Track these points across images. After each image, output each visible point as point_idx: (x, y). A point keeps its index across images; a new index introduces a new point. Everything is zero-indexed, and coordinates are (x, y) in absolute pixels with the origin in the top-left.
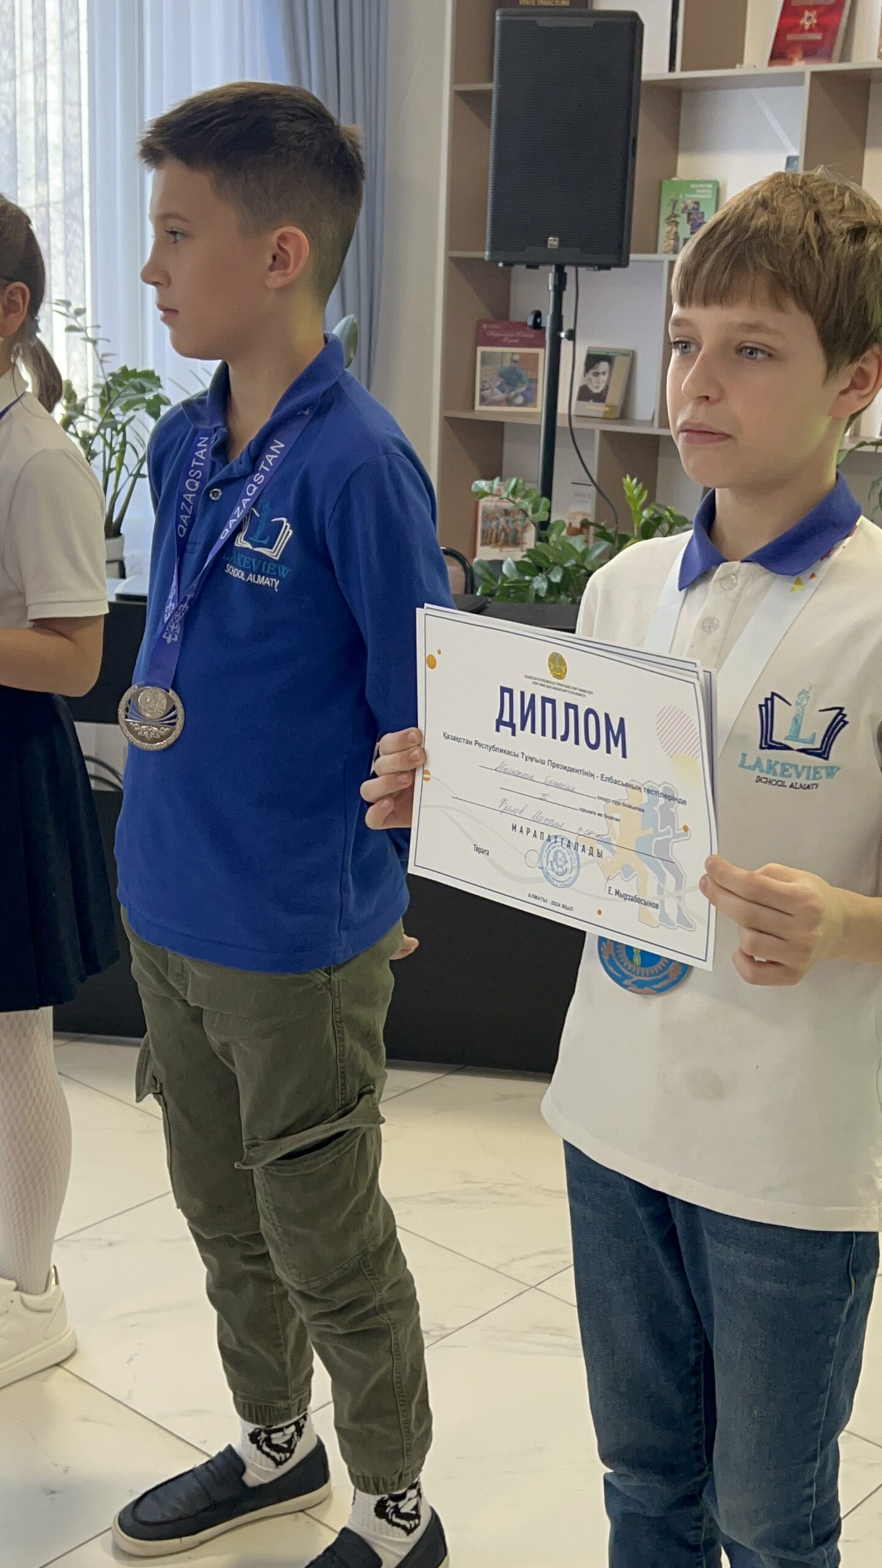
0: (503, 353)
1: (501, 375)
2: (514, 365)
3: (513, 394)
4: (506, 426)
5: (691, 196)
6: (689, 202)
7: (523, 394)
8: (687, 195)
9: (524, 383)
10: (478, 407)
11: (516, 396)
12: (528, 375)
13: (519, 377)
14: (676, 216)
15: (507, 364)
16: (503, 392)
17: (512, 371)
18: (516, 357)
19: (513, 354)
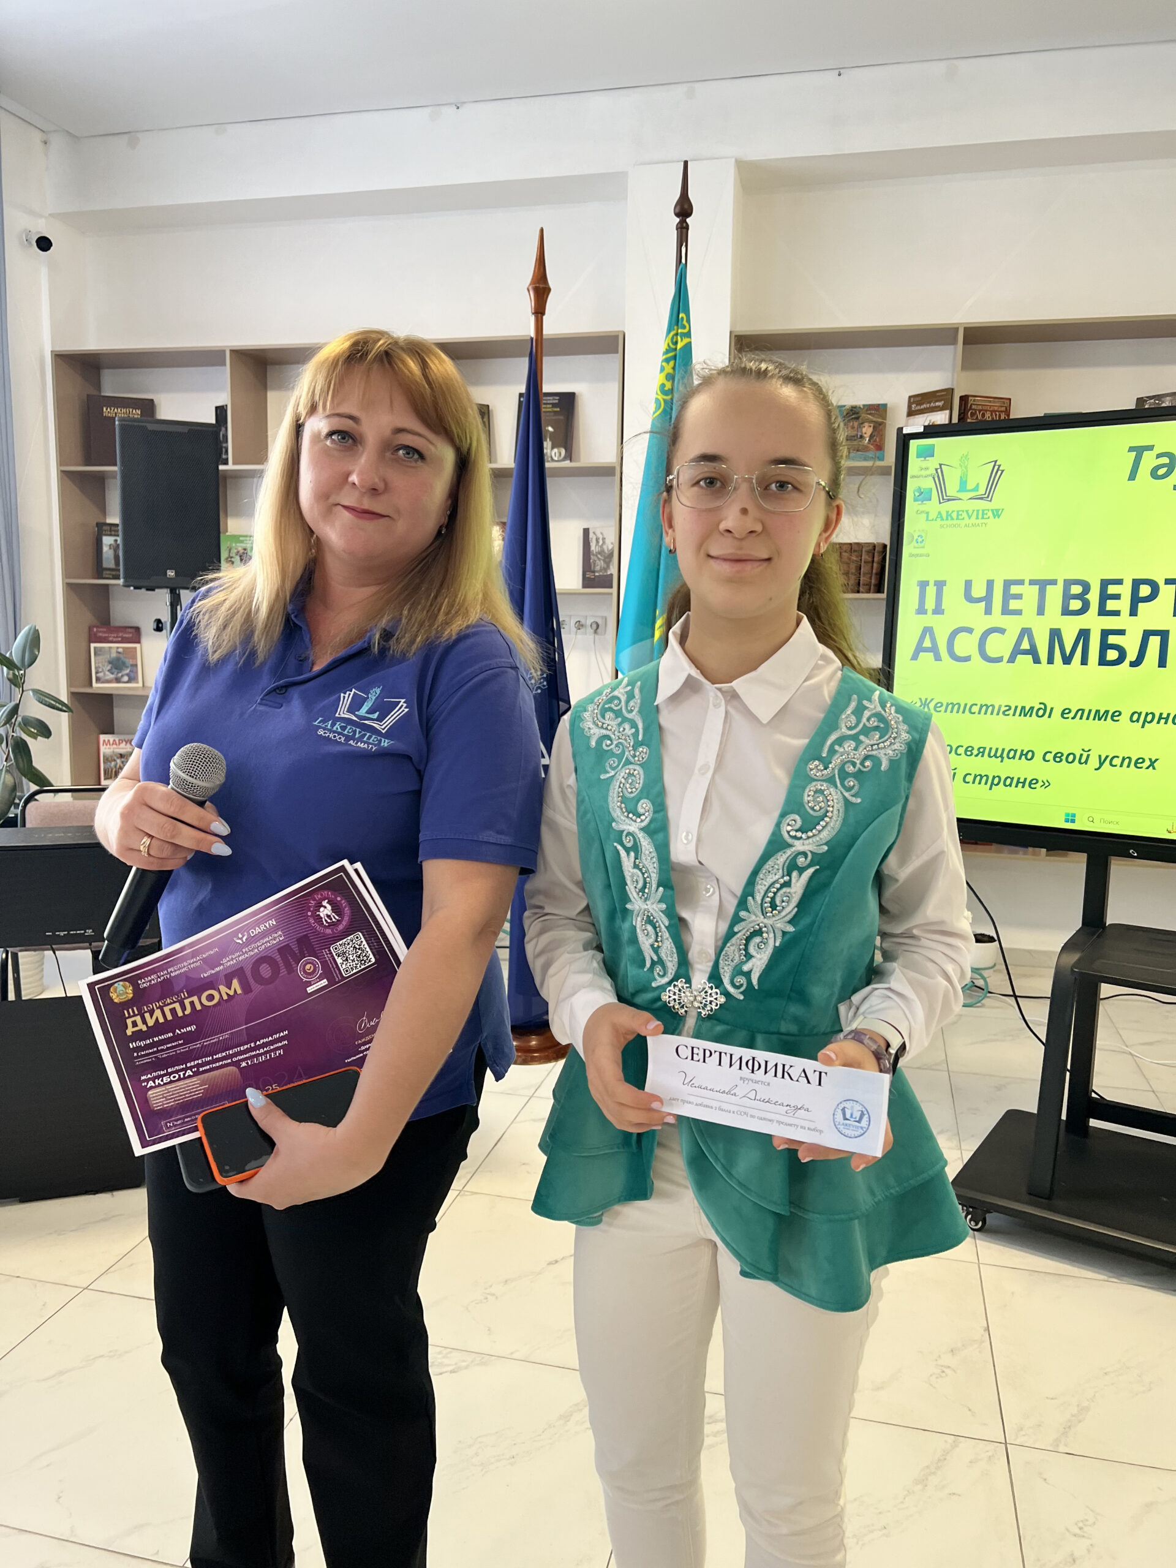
0: (110, 648)
1: (110, 662)
2: (119, 655)
3: (120, 675)
4: (114, 697)
5: (241, 545)
6: (240, 549)
7: (127, 675)
8: (238, 544)
9: (127, 667)
10: (94, 684)
11: (122, 676)
12: (130, 662)
13: (124, 663)
14: (232, 557)
15: (114, 655)
16: (113, 674)
17: (118, 659)
18: (120, 650)
19: (118, 648)
